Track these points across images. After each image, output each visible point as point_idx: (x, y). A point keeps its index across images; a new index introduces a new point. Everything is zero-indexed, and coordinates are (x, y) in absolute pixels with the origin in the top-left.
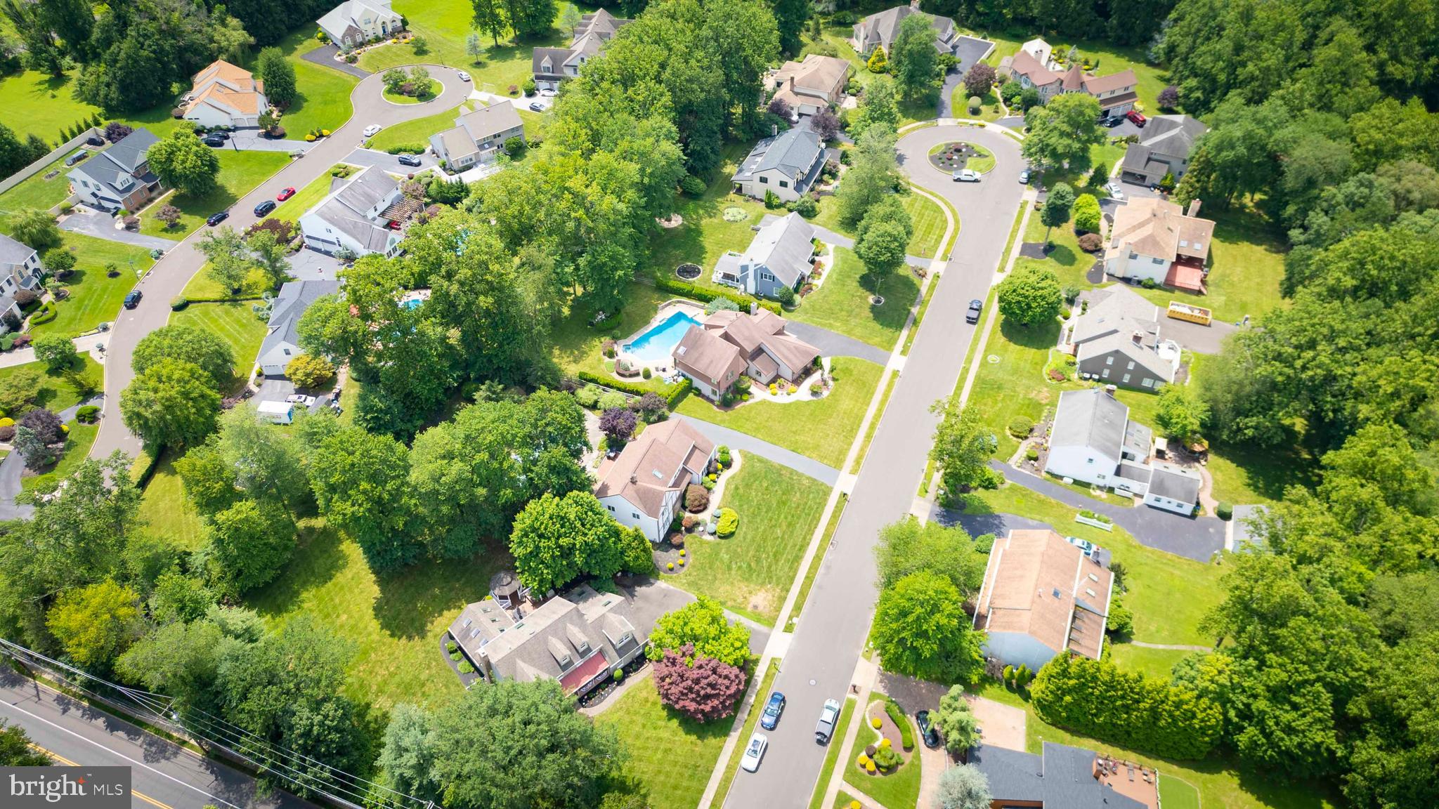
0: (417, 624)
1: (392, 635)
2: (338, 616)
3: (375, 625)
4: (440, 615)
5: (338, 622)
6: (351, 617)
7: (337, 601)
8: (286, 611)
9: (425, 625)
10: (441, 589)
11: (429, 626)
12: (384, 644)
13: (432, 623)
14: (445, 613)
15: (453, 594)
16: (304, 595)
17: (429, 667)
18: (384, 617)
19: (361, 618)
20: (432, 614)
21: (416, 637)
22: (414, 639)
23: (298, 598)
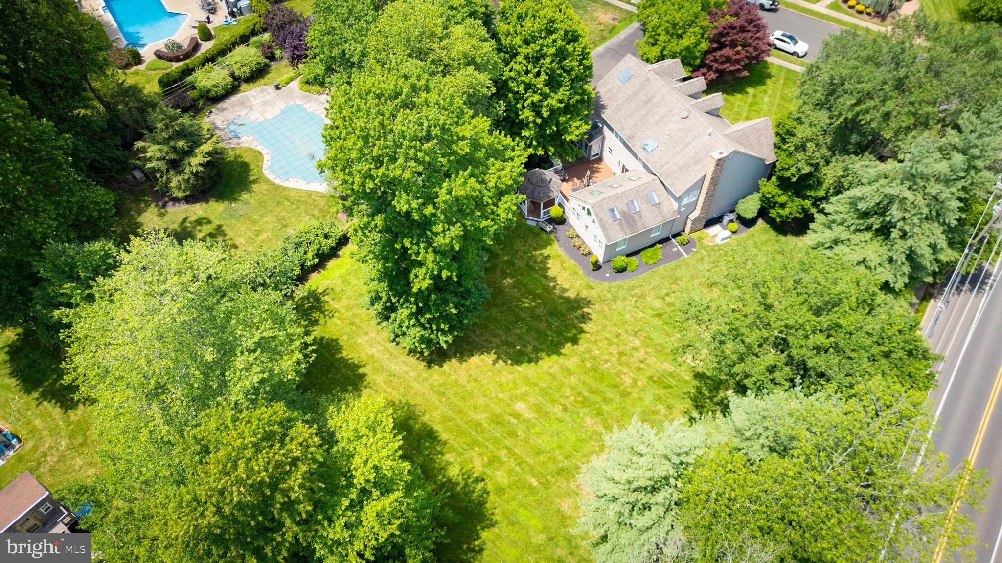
0: (562, 309)
1: (575, 341)
2: (517, 416)
3: (548, 364)
4: (554, 279)
5: (528, 414)
6: (523, 397)
7: (481, 417)
8: (482, 504)
9: (568, 300)
10: (505, 275)
11: (571, 294)
12: (588, 351)
13: (564, 290)
14: (550, 273)
15: (519, 264)
16: (454, 472)
17: (643, 296)
18: (537, 350)
19: (530, 382)
20: (548, 290)
21: (585, 310)
22: (588, 314)
23: (458, 484)
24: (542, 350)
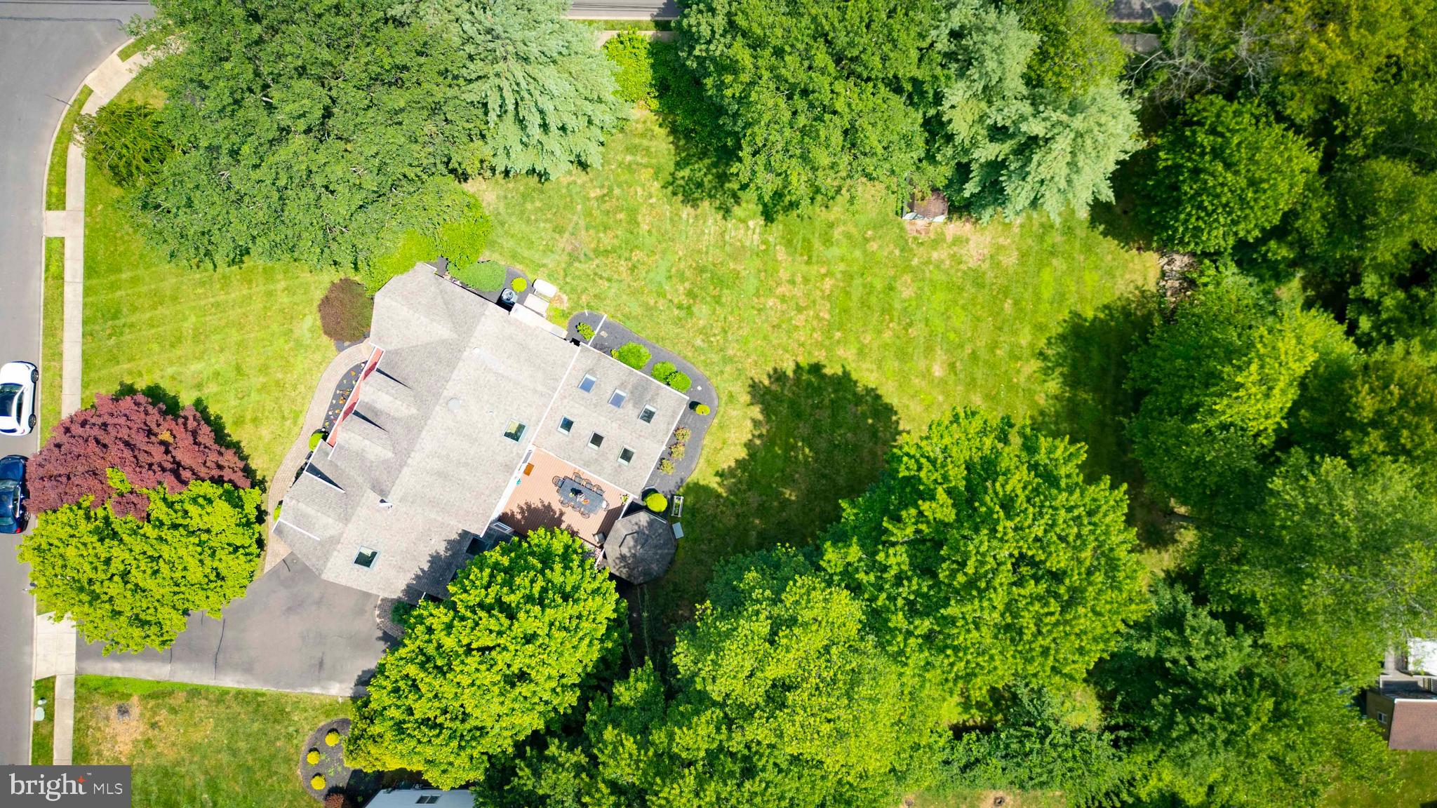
0: (784, 410)
1: (816, 369)
2: (952, 366)
3: (866, 376)
4: (749, 445)
5: (940, 355)
6: (926, 374)
8: (1063, 338)
9: (767, 411)
10: (785, 503)
11: (756, 412)
13: (756, 423)
14: (742, 454)
15: (754, 499)
16: (1054, 385)
17: (702, 331)
18: (859, 400)
19: (903, 381)
20: (769, 441)
21: (766, 382)
22: (770, 376)
23: (1062, 374)
24: (855, 394)
